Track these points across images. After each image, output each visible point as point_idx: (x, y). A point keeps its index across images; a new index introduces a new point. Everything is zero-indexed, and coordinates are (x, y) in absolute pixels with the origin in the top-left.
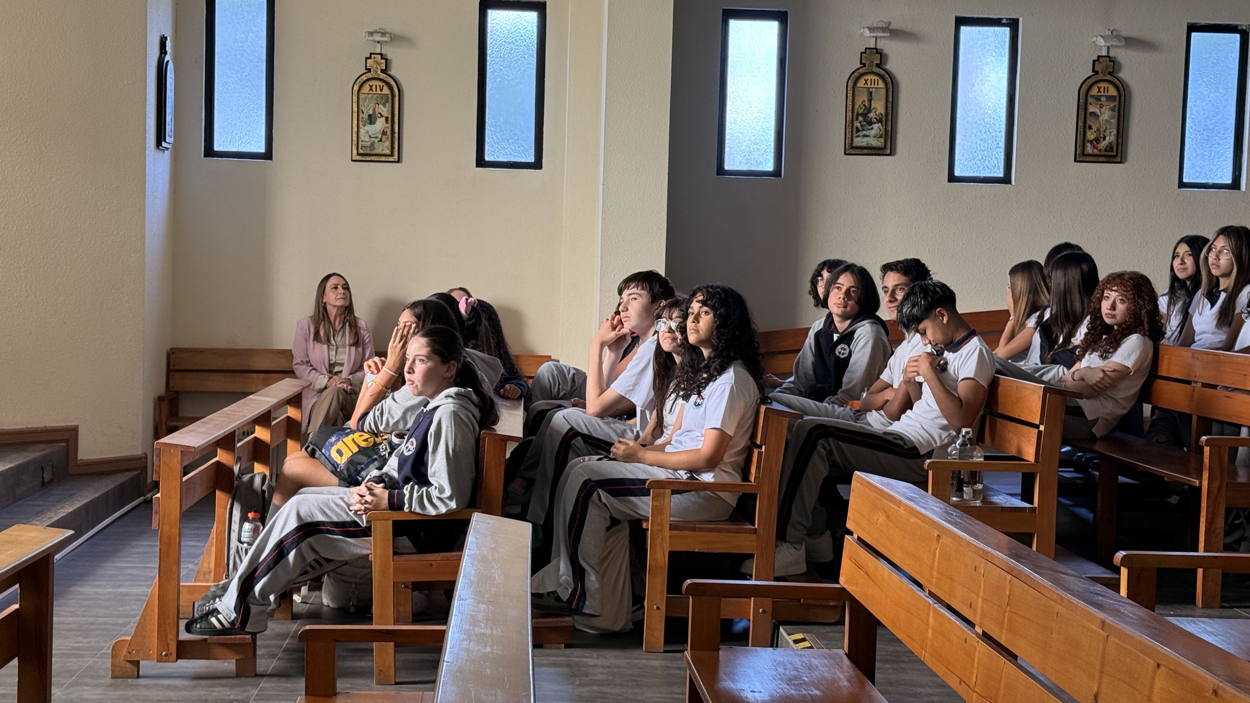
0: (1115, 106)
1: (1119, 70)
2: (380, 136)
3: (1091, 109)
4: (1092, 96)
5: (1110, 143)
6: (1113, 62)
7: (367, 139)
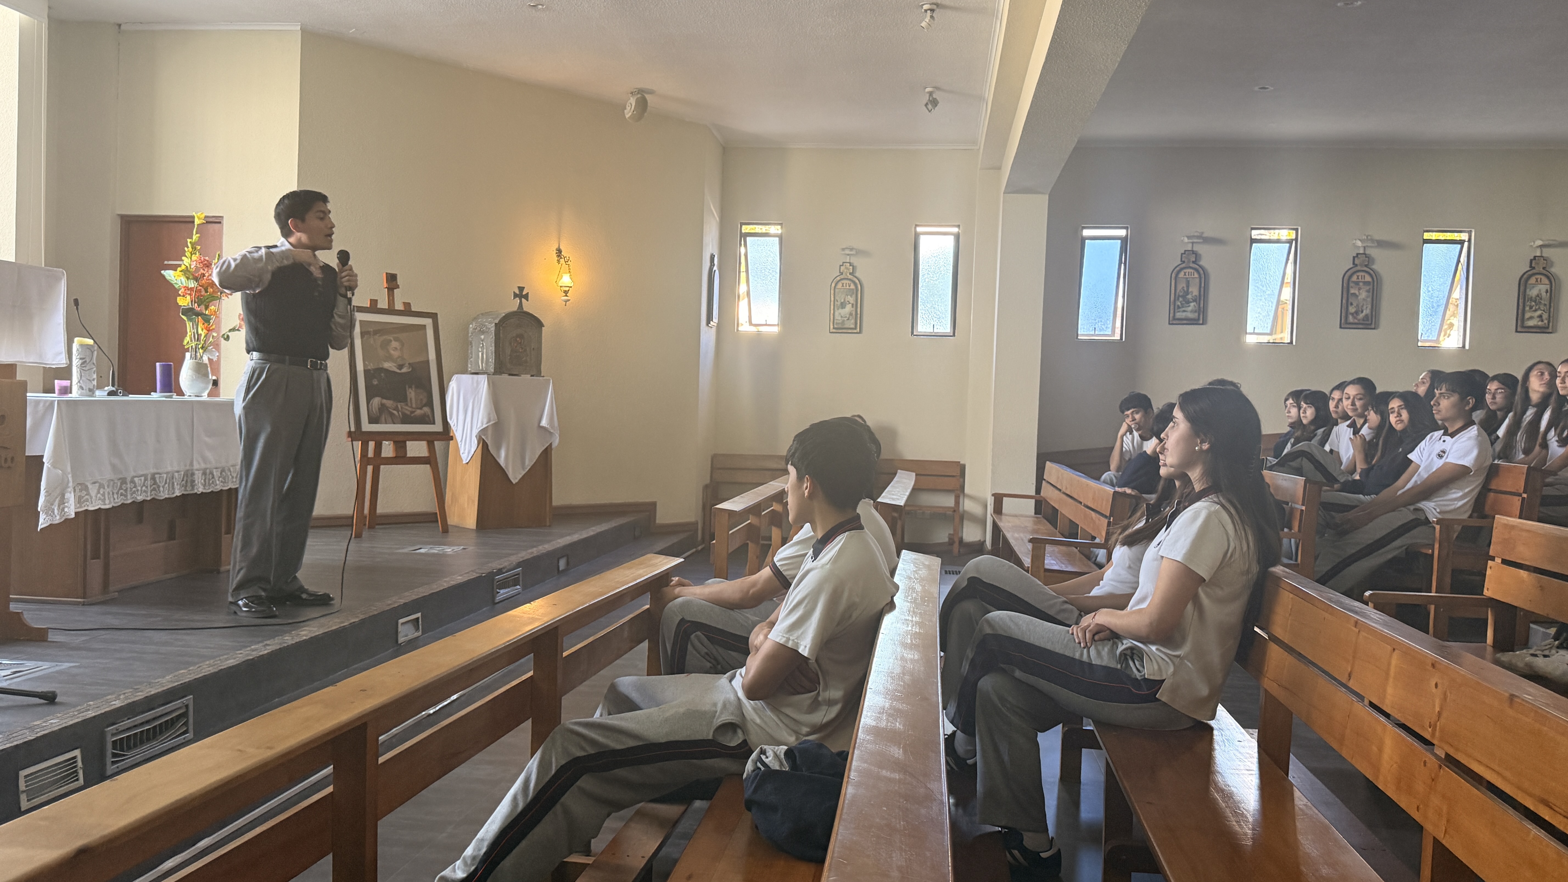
0: (1370, 289)
1: (1373, 264)
2: (848, 316)
3: (1352, 291)
4: (1354, 282)
5: (1367, 315)
6: (1368, 258)
7: (840, 318)
